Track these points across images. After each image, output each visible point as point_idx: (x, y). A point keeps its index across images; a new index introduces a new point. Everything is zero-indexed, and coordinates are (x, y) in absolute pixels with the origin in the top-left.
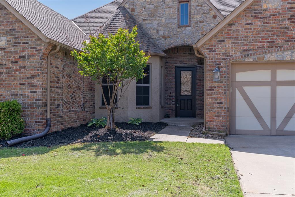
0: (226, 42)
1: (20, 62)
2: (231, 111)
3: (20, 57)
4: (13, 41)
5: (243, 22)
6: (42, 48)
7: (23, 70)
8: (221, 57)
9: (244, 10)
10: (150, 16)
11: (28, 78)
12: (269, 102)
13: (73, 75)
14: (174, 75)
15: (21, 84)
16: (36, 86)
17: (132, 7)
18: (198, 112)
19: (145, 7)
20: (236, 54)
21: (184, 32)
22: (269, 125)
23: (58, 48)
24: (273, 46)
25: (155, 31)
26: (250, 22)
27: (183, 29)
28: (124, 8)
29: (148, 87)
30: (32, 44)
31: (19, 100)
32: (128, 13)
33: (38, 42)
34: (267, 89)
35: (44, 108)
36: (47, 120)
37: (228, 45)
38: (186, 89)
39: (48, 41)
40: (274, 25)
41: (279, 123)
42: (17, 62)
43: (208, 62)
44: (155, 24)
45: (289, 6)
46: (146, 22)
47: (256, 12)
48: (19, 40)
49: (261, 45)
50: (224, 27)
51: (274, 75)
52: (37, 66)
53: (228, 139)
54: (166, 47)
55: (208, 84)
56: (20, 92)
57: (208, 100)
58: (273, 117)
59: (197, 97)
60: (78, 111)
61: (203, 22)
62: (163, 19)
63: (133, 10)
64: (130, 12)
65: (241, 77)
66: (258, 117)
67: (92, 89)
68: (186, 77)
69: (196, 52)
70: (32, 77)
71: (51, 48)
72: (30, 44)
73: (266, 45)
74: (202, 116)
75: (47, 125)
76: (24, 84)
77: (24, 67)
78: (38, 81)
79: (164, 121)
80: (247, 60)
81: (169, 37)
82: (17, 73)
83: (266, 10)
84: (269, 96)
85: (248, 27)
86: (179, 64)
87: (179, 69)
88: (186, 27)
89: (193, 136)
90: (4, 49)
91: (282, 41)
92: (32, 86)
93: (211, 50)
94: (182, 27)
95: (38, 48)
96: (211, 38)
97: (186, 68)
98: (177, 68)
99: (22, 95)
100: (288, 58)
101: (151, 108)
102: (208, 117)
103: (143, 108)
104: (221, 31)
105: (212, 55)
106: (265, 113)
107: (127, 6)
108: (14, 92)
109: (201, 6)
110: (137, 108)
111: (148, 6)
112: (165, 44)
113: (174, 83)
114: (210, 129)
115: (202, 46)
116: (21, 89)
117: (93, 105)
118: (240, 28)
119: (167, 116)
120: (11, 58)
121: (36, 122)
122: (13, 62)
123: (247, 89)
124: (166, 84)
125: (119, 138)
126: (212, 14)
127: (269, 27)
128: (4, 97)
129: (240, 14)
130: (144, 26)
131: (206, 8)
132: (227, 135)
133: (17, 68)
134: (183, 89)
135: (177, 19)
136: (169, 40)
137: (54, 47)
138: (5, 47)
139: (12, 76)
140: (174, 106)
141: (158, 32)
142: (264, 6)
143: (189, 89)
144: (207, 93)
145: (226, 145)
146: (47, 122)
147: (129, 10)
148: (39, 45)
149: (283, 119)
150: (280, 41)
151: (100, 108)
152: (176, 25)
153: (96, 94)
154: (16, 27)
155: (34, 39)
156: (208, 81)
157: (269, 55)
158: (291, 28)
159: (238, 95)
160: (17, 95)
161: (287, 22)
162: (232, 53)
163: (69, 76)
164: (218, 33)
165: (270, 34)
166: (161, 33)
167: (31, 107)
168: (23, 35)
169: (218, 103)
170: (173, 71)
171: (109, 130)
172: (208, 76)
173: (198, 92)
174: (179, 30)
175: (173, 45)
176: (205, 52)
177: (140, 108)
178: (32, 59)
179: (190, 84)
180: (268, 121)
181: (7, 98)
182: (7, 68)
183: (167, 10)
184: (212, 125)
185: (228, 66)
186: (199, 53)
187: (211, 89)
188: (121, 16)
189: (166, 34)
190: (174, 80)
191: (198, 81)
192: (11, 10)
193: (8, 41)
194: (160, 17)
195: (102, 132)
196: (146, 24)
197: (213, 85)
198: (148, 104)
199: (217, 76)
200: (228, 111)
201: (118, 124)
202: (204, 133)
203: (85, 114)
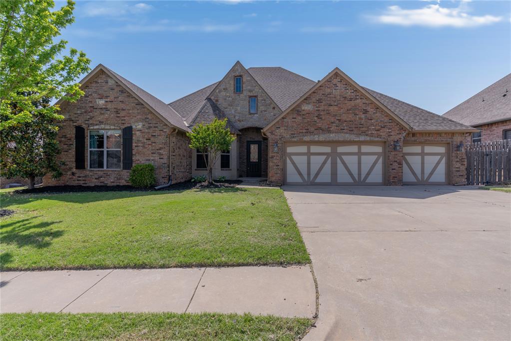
0: (281, 128)
1: (152, 139)
2: (284, 171)
3: (152, 136)
4: (147, 125)
5: (291, 117)
6: (167, 130)
7: (154, 144)
8: (278, 137)
9: (292, 110)
10: (229, 105)
11: (157, 150)
12: (306, 165)
13: (181, 147)
14: (246, 147)
15: (152, 153)
16: (162, 155)
17: (216, 99)
18: (263, 173)
19: (226, 99)
20: (287, 136)
21: (253, 118)
22: (306, 178)
23: (177, 130)
24: (308, 132)
25: (233, 116)
26: (295, 117)
27: (253, 115)
28: (210, 99)
29: (229, 155)
30: (160, 128)
31: (152, 163)
32: (214, 103)
33: (165, 127)
34: (305, 157)
35: (168, 169)
36: (170, 176)
37: (282, 130)
38: (254, 157)
39: (172, 126)
40: (308, 119)
41: (312, 177)
42: (150, 139)
43: (270, 140)
44: (233, 112)
45: (317, 109)
46: (226, 110)
47: (298, 111)
48: (151, 125)
49: (301, 131)
50: (280, 120)
51: (309, 149)
52: (164, 142)
53: (282, 187)
54: (241, 128)
55: (270, 154)
56: (152, 158)
57: (270, 164)
58: (309, 174)
59: (262, 163)
60: (184, 172)
61: (266, 111)
62: (239, 108)
63: (217, 101)
64: (215, 102)
65: (290, 150)
66: (300, 174)
67: (190, 157)
68: (254, 148)
69: (263, 134)
70: (160, 149)
71: (172, 130)
72: (159, 127)
73: (304, 131)
74: (266, 175)
75: (169, 180)
76: (155, 153)
77: (155, 143)
78: (165, 151)
79: (240, 179)
80: (293, 140)
81: (243, 121)
82: (150, 146)
83: (304, 110)
84: (306, 162)
85: (294, 120)
86: (249, 140)
87: (249, 143)
88: (254, 114)
89: (261, 186)
90: (141, 130)
91: (314, 129)
92: (160, 154)
93: (272, 133)
94: (252, 114)
95: (165, 130)
96: (272, 126)
97: (254, 142)
98: (248, 142)
99: (153, 160)
100: (317, 139)
101: (231, 170)
102: (270, 174)
103: (226, 170)
104: (278, 122)
105: (273, 136)
106: (304, 171)
107: (212, 98)
108: (148, 158)
109: (265, 100)
110: (221, 170)
111: (228, 99)
112: (241, 125)
113: (246, 152)
114: (271, 182)
115: (266, 131)
116: (152, 156)
117: (191, 168)
118: (289, 120)
119: (241, 176)
120: (146, 136)
121: (163, 177)
122: (147, 139)
123: (293, 157)
124: (240, 153)
125: (216, 186)
126: (272, 106)
127: (306, 121)
128: (141, 162)
129: (289, 112)
130: (225, 112)
131: (268, 102)
132: (281, 185)
133: (150, 143)
134: (252, 157)
135: (248, 109)
136: (243, 123)
137: (174, 130)
138: (142, 129)
139: (146, 148)
140: (246, 169)
141: (235, 117)
142: (303, 108)
143: (257, 157)
144: (270, 160)
145: (281, 189)
146: (169, 177)
147: (214, 101)
148: (165, 129)
149: (314, 175)
150: (312, 129)
151: (196, 170)
152: (247, 113)
153: (193, 161)
154: (149, 116)
155: (162, 125)
156: (270, 152)
157: (306, 137)
158: (318, 122)
159: (288, 161)
160: (149, 160)
161: (316, 118)
162: (285, 135)
163: (179, 148)
164: (276, 123)
165: (306, 125)
166: (237, 118)
167: (159, 168)
168: (155, 122)
169: (277, 166)
170: (245, 144)
171: (209, 182)
172: (270, 148)
173: (262, 159)
174: (250, 116)
175: (245, 127)
176: (268, 134)
177: (223, 170)
178: (160, 137)
179: (257, 154)
180: (306, 177)
181: (142, 162)
182: (142, 143)
183: (241, 102)
184: (273, 179)
185: (282, 143)
186: (265, 135)
187: (272, 157)
188: (209, 105)
189: (241, 119)
190: (246, 151)
191: (262, 151)
192: (145, 105)
193: (143, 125)
194: (237, 106)
195: (206, 184)
196: (226, 111)
197: (273, 155)
198: (229, 167)
199: (276, 149)
200: (282, 170)
201: (216, 181)
202: (268, 184)
203: (187, 174)
